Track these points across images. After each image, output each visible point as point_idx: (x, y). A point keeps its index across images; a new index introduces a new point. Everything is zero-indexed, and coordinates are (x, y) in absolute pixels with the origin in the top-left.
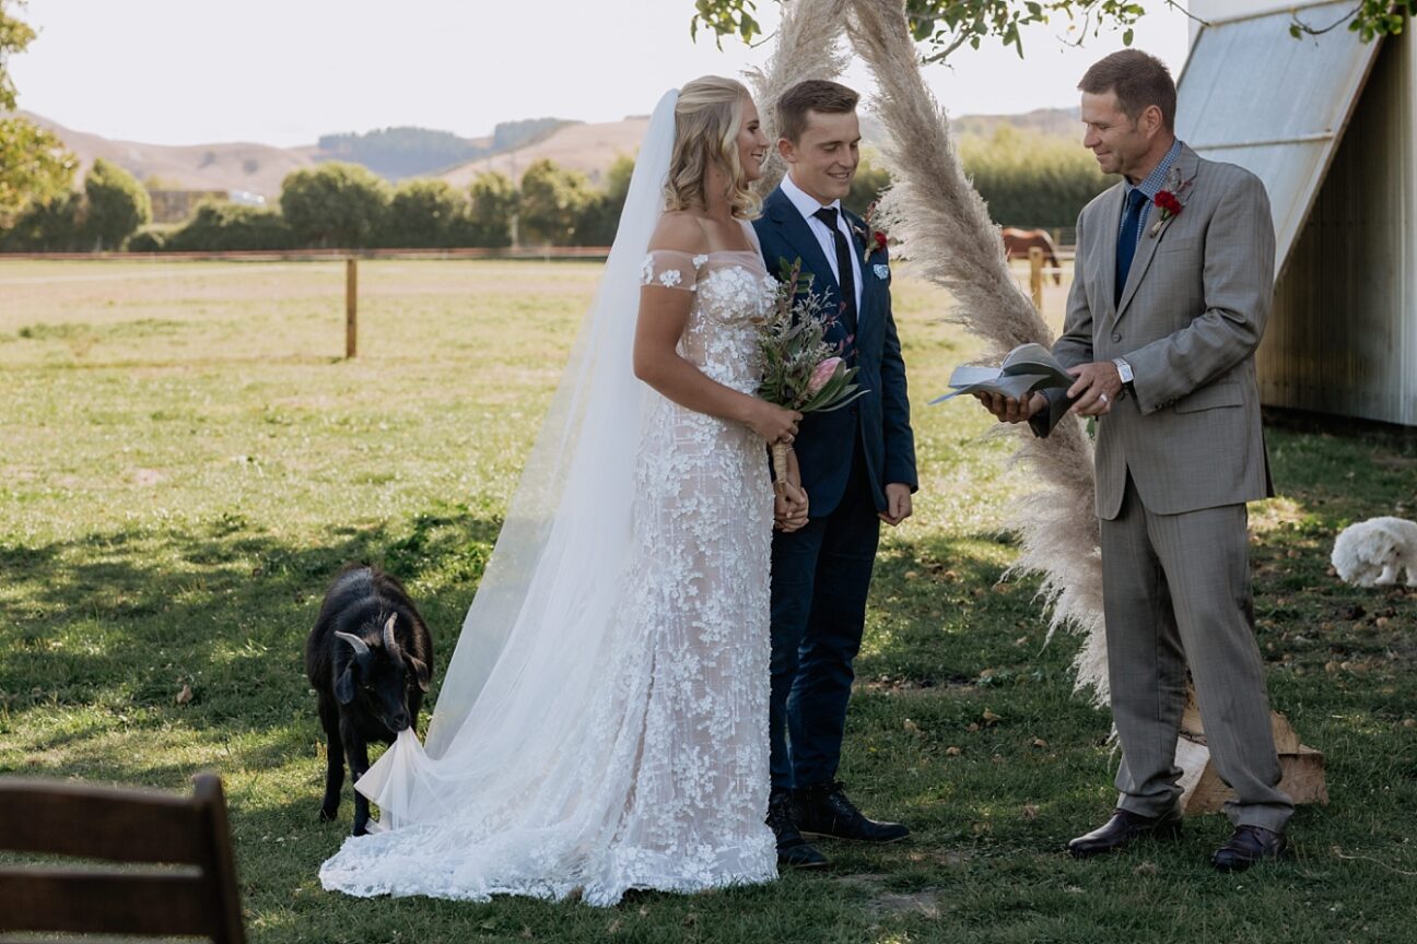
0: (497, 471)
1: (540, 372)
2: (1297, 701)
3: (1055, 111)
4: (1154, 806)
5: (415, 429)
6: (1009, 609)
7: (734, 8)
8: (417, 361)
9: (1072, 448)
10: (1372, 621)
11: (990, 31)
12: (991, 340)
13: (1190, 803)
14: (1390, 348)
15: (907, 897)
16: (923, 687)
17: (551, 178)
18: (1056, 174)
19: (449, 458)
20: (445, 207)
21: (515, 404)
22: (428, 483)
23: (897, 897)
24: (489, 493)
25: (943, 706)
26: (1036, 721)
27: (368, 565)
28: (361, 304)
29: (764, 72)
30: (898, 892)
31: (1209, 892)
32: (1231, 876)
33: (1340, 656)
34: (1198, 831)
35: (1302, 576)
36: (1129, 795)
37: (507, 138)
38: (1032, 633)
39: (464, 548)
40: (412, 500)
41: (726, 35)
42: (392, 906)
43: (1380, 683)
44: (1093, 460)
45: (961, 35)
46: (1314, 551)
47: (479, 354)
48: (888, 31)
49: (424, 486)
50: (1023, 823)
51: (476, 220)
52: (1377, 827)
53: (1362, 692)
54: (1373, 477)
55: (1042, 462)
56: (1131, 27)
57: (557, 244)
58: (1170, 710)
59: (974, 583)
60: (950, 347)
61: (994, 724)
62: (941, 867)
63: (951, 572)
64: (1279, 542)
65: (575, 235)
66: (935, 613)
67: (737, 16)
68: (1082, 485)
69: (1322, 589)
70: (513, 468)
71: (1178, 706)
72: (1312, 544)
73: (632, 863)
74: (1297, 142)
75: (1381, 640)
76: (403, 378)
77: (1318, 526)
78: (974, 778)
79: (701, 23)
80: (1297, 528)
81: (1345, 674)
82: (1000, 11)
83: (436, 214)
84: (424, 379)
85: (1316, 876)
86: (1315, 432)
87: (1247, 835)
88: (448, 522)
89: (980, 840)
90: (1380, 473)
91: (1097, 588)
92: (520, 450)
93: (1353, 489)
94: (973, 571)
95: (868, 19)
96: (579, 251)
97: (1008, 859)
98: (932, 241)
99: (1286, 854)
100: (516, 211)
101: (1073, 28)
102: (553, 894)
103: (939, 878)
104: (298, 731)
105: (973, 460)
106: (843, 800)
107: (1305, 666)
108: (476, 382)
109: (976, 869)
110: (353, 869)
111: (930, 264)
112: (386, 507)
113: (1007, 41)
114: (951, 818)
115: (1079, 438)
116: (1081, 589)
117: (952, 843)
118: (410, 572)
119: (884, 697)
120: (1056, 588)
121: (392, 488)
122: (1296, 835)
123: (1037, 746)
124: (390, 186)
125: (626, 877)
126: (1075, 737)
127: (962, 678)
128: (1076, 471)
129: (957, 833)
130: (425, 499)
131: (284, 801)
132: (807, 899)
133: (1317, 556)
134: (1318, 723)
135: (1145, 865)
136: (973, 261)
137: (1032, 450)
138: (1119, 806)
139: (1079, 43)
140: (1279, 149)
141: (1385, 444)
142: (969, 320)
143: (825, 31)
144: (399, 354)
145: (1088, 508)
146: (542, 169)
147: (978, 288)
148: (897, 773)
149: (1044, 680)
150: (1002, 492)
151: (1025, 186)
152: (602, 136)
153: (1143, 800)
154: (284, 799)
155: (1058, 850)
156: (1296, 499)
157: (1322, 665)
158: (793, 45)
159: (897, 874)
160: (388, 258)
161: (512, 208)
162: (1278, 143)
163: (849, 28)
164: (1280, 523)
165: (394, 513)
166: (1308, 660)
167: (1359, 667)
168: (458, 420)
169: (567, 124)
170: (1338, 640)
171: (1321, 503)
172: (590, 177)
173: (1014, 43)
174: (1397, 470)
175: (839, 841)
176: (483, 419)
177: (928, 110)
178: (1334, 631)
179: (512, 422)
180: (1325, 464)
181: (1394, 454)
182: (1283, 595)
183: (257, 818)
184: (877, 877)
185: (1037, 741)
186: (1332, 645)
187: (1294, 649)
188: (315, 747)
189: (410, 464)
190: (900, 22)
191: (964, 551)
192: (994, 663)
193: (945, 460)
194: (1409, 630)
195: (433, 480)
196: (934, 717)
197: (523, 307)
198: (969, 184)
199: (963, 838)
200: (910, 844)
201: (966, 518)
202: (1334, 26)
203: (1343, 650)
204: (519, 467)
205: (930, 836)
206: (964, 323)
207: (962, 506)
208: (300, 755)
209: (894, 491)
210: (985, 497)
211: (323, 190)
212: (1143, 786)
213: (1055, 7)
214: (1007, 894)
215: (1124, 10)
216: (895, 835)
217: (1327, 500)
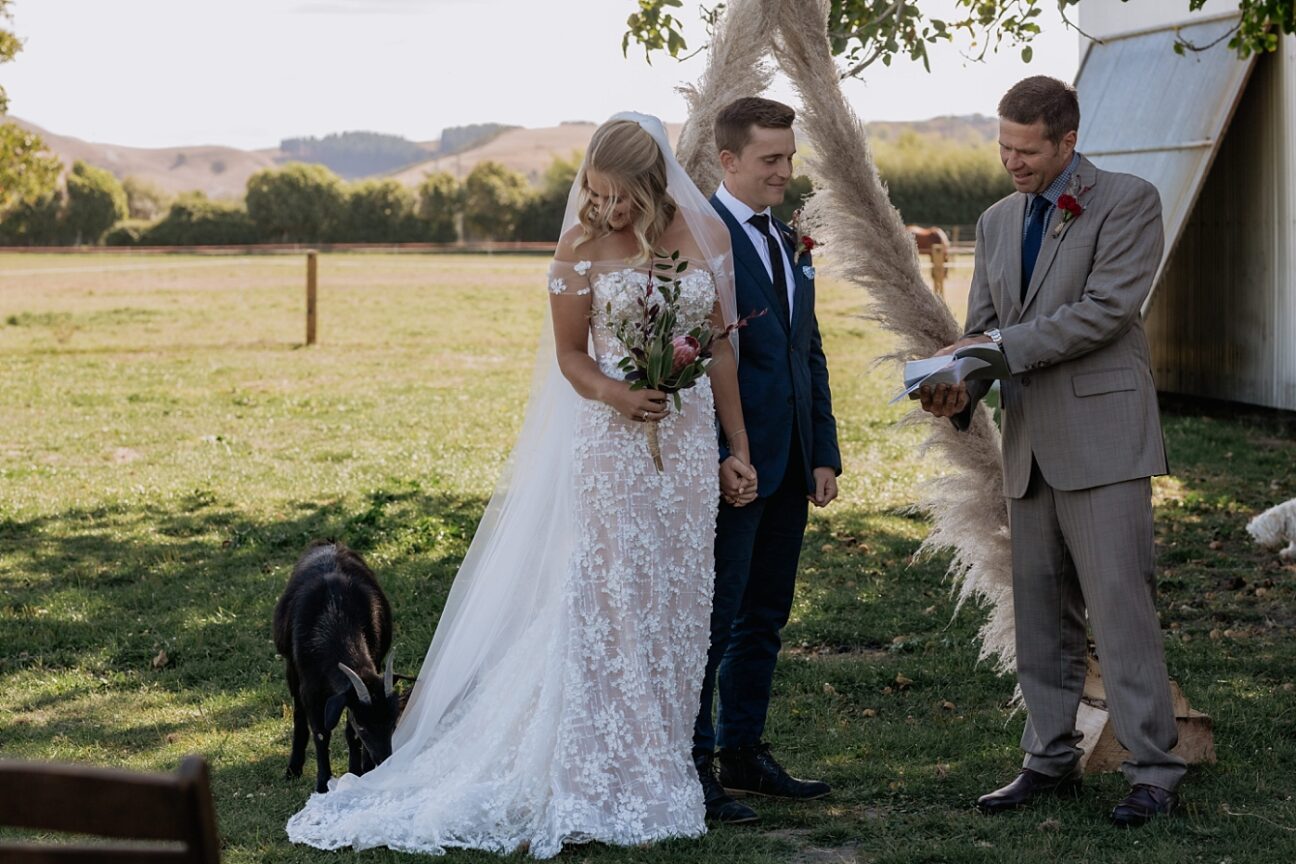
0: (445, 449)
1: (484, 358)
2: (1184, 666)
3: (954, 118)
4: (1057, 767)
5: (369, 411)
6: (918, 580)
7: (662, 26)
8: (371, 348)
9: (980, 435)
10: (1251, 592)
11: (901, 48)
12: (904, 336)
13: (1088, 763)
14: (1264, 338)
15: (829, 851)
16: (841, 652)
17: (494, 181)
18: (956, 177)
19: (401, 438)
20: (396, 205)
21: (461, 388)
22: (383, 461)
23: (820, 850)
24: (439, 470)
25: (860, 671)
26: (945, 684)
27: (333, 542)
28: (321, 294)
29: (697, 88)
30: (821, 846)
31: (1108, 846)
32: (1128, 831)
33: (1223, 624)
34: (1096, 789)
35: (1186, 549)
36: (1034, 755)
37: (453, 141)
38: (940, 602)
39: (417, 522)
40: (368, 477)
41: (655, 50)
42: (354, 859)
43: (1260, 649)
44: (1000, 446)
45: (873, 51)
46: (1196, 526)
47: (428, 341)
48: (811, 51)
49: (379, 464)
50: (936, 781)
51: (424, 216)
52: (1261, 786)
53: (1245, 658)
54: (1250, 457)
55: (951, 448)
56: (1029, 44)
57: (499, 239)
58: (1072, 677)
59: (885, 555)
60: (859, 335)
61: (907, 688)
62: (860, 822)
63: (865, 546)
64: (1165, 517)
65: (515, 232)
66: (850, 584)
67: (665, 33)
68: (989, 469)
69: (1205, 561)
70: (461, 448)
71: (1079, 674)
72: (1195, 519)
73: (570, 814)
74: (1179, 149)
75: (1261, 609)
76: (359, 363)
77: (1200, 503)
78: (889, 739)
79: (632, 39)
80: (1181, 504)
81: (1228, 641)
82: (908, 29)
83: (388, 212)
84: (378, 364)
85: (1206, 831)
86: (1195, 415)
87: (1144, 793)
88: (403, 497)
89: (896, 797)
90: (1255, 453)
91: (1002, 564)
92: (467, 431)
93: (1232, 469)
94: (884, 544)
95: (793, 39)
96: (518, 245)
97: (921, 817)
98: (851, 244)
99: (1179, 811)
100: (462, 209)
101: (974, 44)
102: (503, 848)
103: (859, 833)
104: (265, 693)
105: (882, 441)
106: (770, 759)
107: (1191, 633)
108: (426, 367)
109: (892, 824)
110: (318, 823)
111: (849, 265)
112: (344, 484)
113: (914, 58)
114: (868, 776)
115: (986, 426)
116: (987, 565)
117: (870, 800)
118: (367, 544)
119: (804, 662)
120: (965, 564)
121: (349, 465)
122: (1188, 793)
123: (946, 708)
124: (347, 186)
125: (564, 826)
126: (982, 700)
127: (876, 644)
128: (983, 456)
129: (875, 790)
130: (380, 476)
131: (253, 760)
132: (737, 853)
133: (1200, 530)
134: (1205, 687)
135: (1049, 821)
136: (888, 263)
137: (943, 437)
138: (1025, 765)
139: (981, 58)
140: (1163, 156)
141: (1259, 426)
142: (884, 317)
143: (752, 50)
144: (355, 340)
145: (995, 490)
146: (486, 171)
147: (894, 289)
148: (817, 733)
149: (951, 646)
150: (910, 470)
151: (926, 187)
152: (541, 140)
153: (1046, 761)
154: (252, 757)
155: (968, 807)
156: (1179, 477)
157: (1206, 633)
158: (723, 63)
159: (820, 829)
160: (345, 251)
161: (458, 205)
162: (1162, 150)
163: (775, 47)
164: (1165, 500)
165: (351, 490)
166: (1193, 628)
167: (1241, 634)
168: (409, 403)
169: (508, 129)
170: (1221, 609)
171: (1203, 480)
172: (529, 177)
173: (921, 58)
174: (1271, 451)
175: (766, 797)
176: (431, 401)
177: (848, 124)
178: (1217, 601)
179: (459, 405)
180: (1205, 445)
181: (1269, 436)
182: (1169, 567)
183: (230, 775)
184: (800, 832)
185: (947, 704)
186: (1215, 614)
187: (1181, 618)
188: (282, 709)
189: (367, 444)
190: (822, 42)
191: (875, 526)
192: (905, 630)
193: (857, 440)
194: (1285, 600)
195: (388, 459)
196: (851, 681)
197: (468, 298)
198: (885, 192)
199: (879, 795)
200: (832, 802)
201: (877, 496)
202: (1213, 44)
203: (1226, 619)
204: (466, 446)
205: (849, 793)
206: (879, 320)
207: (873, 484)
208: (267, 716)
209: (821, 474)
210: (894, 475)
211: (286, 189)
212: (1048, 747)
213: (959, 26)
214: (922, 847)
215: (1022, 28)
216: (819, 792)
217: (1207, 478)
